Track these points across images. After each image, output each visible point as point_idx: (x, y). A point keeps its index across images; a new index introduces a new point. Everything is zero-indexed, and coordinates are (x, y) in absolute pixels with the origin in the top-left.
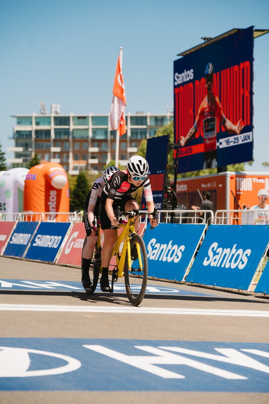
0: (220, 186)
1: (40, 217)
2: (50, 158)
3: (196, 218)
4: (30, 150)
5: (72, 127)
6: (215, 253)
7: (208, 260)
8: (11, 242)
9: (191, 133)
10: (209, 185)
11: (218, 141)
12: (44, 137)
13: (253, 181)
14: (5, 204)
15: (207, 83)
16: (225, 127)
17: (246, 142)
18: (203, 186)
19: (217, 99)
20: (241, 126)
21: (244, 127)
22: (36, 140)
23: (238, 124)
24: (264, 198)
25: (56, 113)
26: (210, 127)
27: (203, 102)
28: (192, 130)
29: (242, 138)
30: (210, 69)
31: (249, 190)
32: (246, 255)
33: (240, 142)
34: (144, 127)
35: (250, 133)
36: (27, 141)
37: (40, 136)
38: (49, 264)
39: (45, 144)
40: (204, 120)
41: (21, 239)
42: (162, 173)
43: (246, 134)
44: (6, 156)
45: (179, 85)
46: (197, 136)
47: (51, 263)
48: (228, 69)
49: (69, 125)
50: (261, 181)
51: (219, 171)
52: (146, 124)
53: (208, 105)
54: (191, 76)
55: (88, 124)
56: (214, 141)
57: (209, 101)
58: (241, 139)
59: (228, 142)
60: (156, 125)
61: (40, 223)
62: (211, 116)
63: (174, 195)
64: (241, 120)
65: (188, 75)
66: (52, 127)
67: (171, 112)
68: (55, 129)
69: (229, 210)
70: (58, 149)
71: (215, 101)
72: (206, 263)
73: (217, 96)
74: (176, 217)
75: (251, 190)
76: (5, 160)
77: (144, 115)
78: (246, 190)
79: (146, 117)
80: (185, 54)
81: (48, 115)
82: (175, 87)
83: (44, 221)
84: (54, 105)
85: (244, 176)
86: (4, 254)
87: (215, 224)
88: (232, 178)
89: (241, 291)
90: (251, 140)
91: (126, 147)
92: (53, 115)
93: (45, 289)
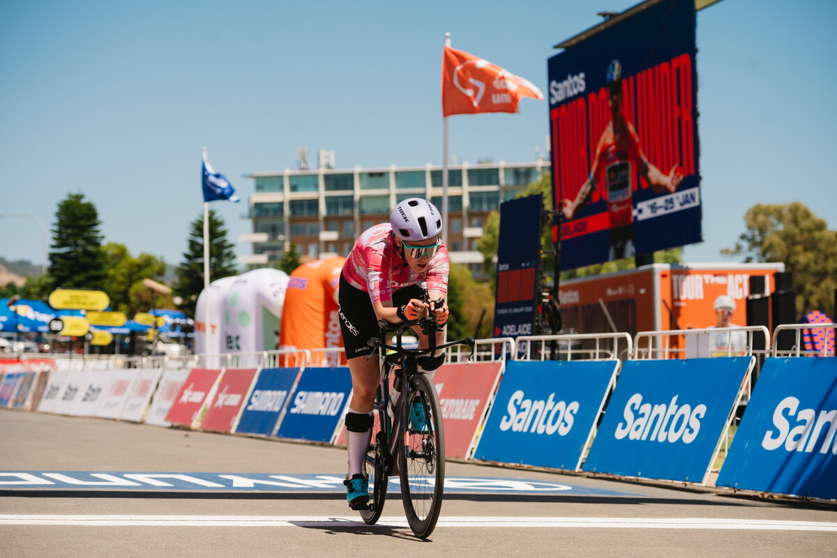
0: (642, 291)
1: (303, 359)
2: (318, 252)
3: (598, 351)
4: (281, 237)
5: (358, 192)
6: (637, 415)
7: (624, 428)
8: (250, 408)
9: (583, 193)
10: (620, 291)
11: (635, 207)
12: (306, 213)
13: (704, 280)
14: (238, 338)
15: (611, 98)
16: (648, 180)
17: (687, 206)
18: (610, 292)
19: (631, 128)
20: (678, 177)
21: (684, 179)
22: (292, 220)
23: (672, 173)
24: (726, 313)
25: (328, 167)
26: (619, 180)
27: (605, 134)
28: (585, 188)
29: (681, 199)
30: (616, 70)
31: (697, 298)
32: (698, 416)
33: (677, 207)
34: (493, 188)
35: (695, 190)
36: (276, 222)
37: (298, 212)
38: (322, 445)
39: (309, 226)
40: (607, 168)
41: (269, 401)
42: (530, 266)
43: (688, 192)
44: (235, 250)
45: (558, 104)
46: (596, 199)
47: (326, 443)
48: (650, 70)
49: (352, 188)
50: (720, 280)
51: (639, 262)
52: (497, 183)
53: (614, 139)
54: (581, 85)
55: (387, 186)
56: (626, 207)
57: (616, 131)
58: (678, 202)
59: (653, 208)
60: (517, 183)
61: (302, 369)
62: (620, 159)
63: (555, 307)
64: (676, 165)
65: (576, 84)
66: (322, 194)
67: (544, 160)
68: (327, 198)
69: (661, 331)
70: (332, 236)
71: (627, 132)
72: (620, 434)
73: (631, 121)
74: (561, 352)
75: (701, 296)
76: (234, 257)
77: (493, 165)
78: (691, 297)
79: (496, 171)
80: (568, 45)
81: (312, 171)
82: (552, 107)
83: (311, 366)
84: (323, 153)
85: (686, 272)
86: (237, 431)
87: (636, 359)
88: (664, 276)
89: (690, 485)
90: (696, 203)
91: (462, 228)
92: (323, 171)
93: (315, 488)
